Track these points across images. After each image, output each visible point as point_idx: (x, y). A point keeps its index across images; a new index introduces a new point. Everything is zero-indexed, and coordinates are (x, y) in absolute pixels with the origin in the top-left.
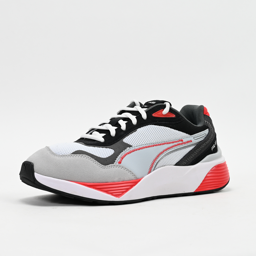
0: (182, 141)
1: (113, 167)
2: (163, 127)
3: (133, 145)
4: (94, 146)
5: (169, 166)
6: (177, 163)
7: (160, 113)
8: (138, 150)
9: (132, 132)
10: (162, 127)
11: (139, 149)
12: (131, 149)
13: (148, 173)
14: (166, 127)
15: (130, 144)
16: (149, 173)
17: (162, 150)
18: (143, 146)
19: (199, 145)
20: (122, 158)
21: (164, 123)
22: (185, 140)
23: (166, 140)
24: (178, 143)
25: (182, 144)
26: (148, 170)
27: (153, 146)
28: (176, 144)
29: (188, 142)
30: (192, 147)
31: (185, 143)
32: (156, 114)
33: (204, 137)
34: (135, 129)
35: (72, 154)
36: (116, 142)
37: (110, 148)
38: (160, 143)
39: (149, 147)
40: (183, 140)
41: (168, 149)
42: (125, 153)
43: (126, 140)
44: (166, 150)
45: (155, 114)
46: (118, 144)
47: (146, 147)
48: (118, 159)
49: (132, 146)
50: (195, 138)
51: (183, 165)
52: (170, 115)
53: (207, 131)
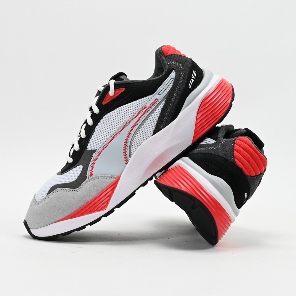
0: (145, 107)
1: (86, 184)
2: (117, 109)
3: (97, 149)
4: (65, 172)
5: (146, 141)
6: (154, 131)
7: (108, 98)
8: (103, 150)
9: (91, 135)
10: (116, 110)
11: (104, 149)
12: (97, 153)
13: (126, 164)
14: (120, 106)
15: (94, 149)
16: (127, 163)
17: (127, 133)
18: (106, 143)
19: (169, 97)
20: (92, 169)
21: (116, 104)
22: (148, 105)
23: (127, 120)
24: (142, 112)
25: (147, 110)
26: (124, 162)
27: (116, 135)
28: (140, 115)
29: (153, 104)
30: (162, 104)
31: (151, 107)
33: (172, 83)
34: (93, 131)
35: (47, 195)
36: (82, 155)
37: (78, 166)
38: (122, 128)
39: (112, 140)
40: (146, 105)
41: (134, 126)
42: (93, 161)
43: (90, 147)
44: (132, 129)
45: (104, 101)
46: (84, 156)
47: (110, 142)
48: (88, 173)
49: (96, 150)
50: (160, 93)
51: (163, 128)
52: (119, 92)
53: (173, 74)
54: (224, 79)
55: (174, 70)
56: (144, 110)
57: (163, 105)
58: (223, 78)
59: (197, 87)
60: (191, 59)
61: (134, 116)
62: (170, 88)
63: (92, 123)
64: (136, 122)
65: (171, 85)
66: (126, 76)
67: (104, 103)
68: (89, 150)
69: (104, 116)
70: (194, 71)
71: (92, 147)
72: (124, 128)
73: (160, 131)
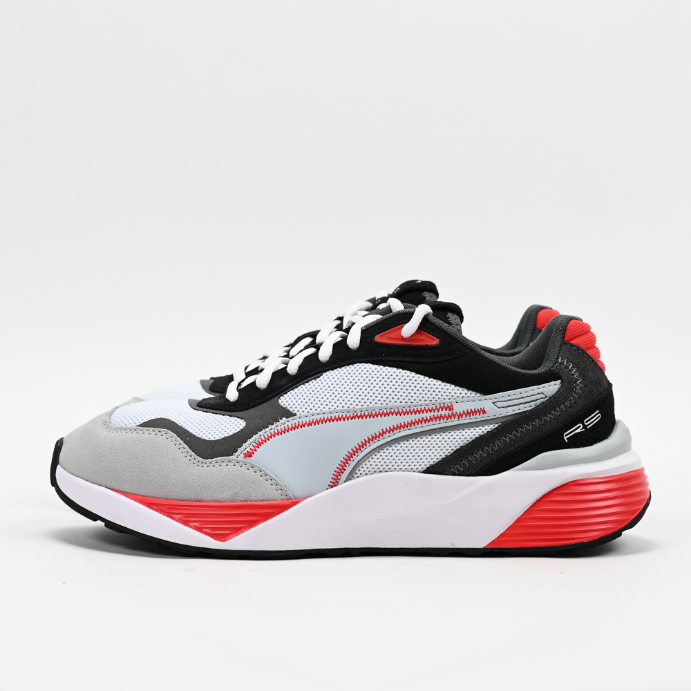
0: (451, 408)
1: (224, 464)
2: (395, 369)
3: (298, 413)
4: (205, 410)
5: (401, 473)
6: (432, 466)
7: (394, 335)
8: (306, 425)
9: (307, 380)
10: (390, 369)
11: (310, 424)
12: (291, 422)
13: (328, 487)
14: (404, 369)
15: (291, 410)
16: (332, 487)
17: (377, 431)
18: (322, 416)
19: (509, 425)
20: (259, 445)
21: (399, 359)
22: (458, 408)
23: (396, 404)
24: (436, 414)
25: (449, 417)
26: (329, 479)
27: (354, 418)
28: (429, 415)
29: (469, 413)
30: (486, 427)
31: (460, 416)
32: (384, 335)
33: (538, 402)
34: (316, 374)
35: (139, 426)
36: (261, 403)
37: (238, 417)
38: (374, 412)
39: (339, 419)
40: (455, 406)
41: (399, 427)
42: (272, 431)
43: (286, 400)
44: (392, 430)
45: (381, 336)
46: (264, 408)
47: (331, 420)
48: (247, 446)
49: (295, 415)
50: (498, 404)
51: (454, 474)
52: (422, 340)
53: (552, 388)
54: (645, 472)
55: (559, 381)
56: (443, 413)
57: (486, 431)
58: (642, 470)
59: (579, 447)
60: (610, 385)
61: (416, 410)
62: (526, 409)
63: (327, 359)
64: (410, 422)
65: (533, 405)
66: (462, 321)
67: (378, 338)
68: (282, 404)
69: (361, 362)
70: (598, 411)
71: (292, 404)
72: (379, 416)
73: (443, 474)
